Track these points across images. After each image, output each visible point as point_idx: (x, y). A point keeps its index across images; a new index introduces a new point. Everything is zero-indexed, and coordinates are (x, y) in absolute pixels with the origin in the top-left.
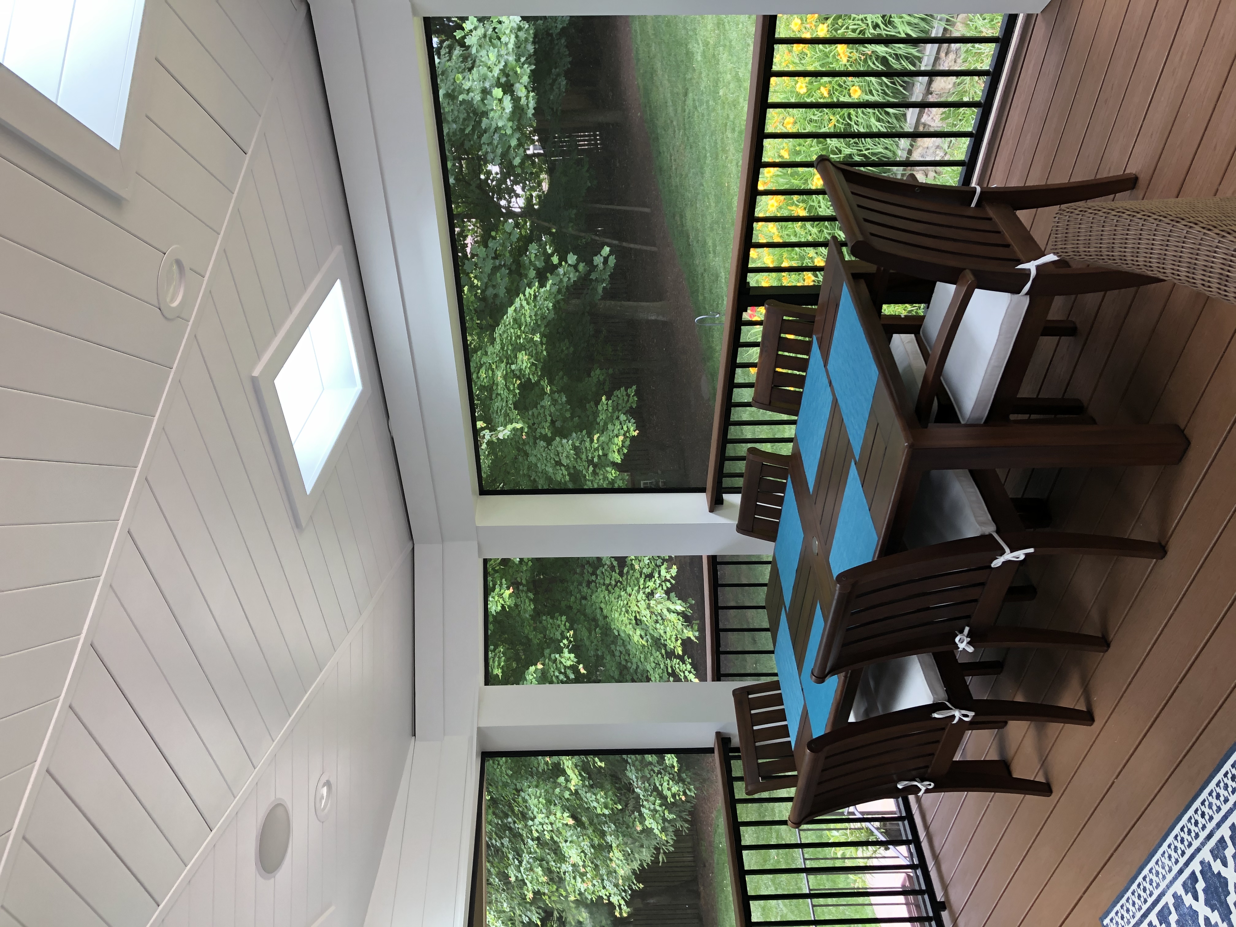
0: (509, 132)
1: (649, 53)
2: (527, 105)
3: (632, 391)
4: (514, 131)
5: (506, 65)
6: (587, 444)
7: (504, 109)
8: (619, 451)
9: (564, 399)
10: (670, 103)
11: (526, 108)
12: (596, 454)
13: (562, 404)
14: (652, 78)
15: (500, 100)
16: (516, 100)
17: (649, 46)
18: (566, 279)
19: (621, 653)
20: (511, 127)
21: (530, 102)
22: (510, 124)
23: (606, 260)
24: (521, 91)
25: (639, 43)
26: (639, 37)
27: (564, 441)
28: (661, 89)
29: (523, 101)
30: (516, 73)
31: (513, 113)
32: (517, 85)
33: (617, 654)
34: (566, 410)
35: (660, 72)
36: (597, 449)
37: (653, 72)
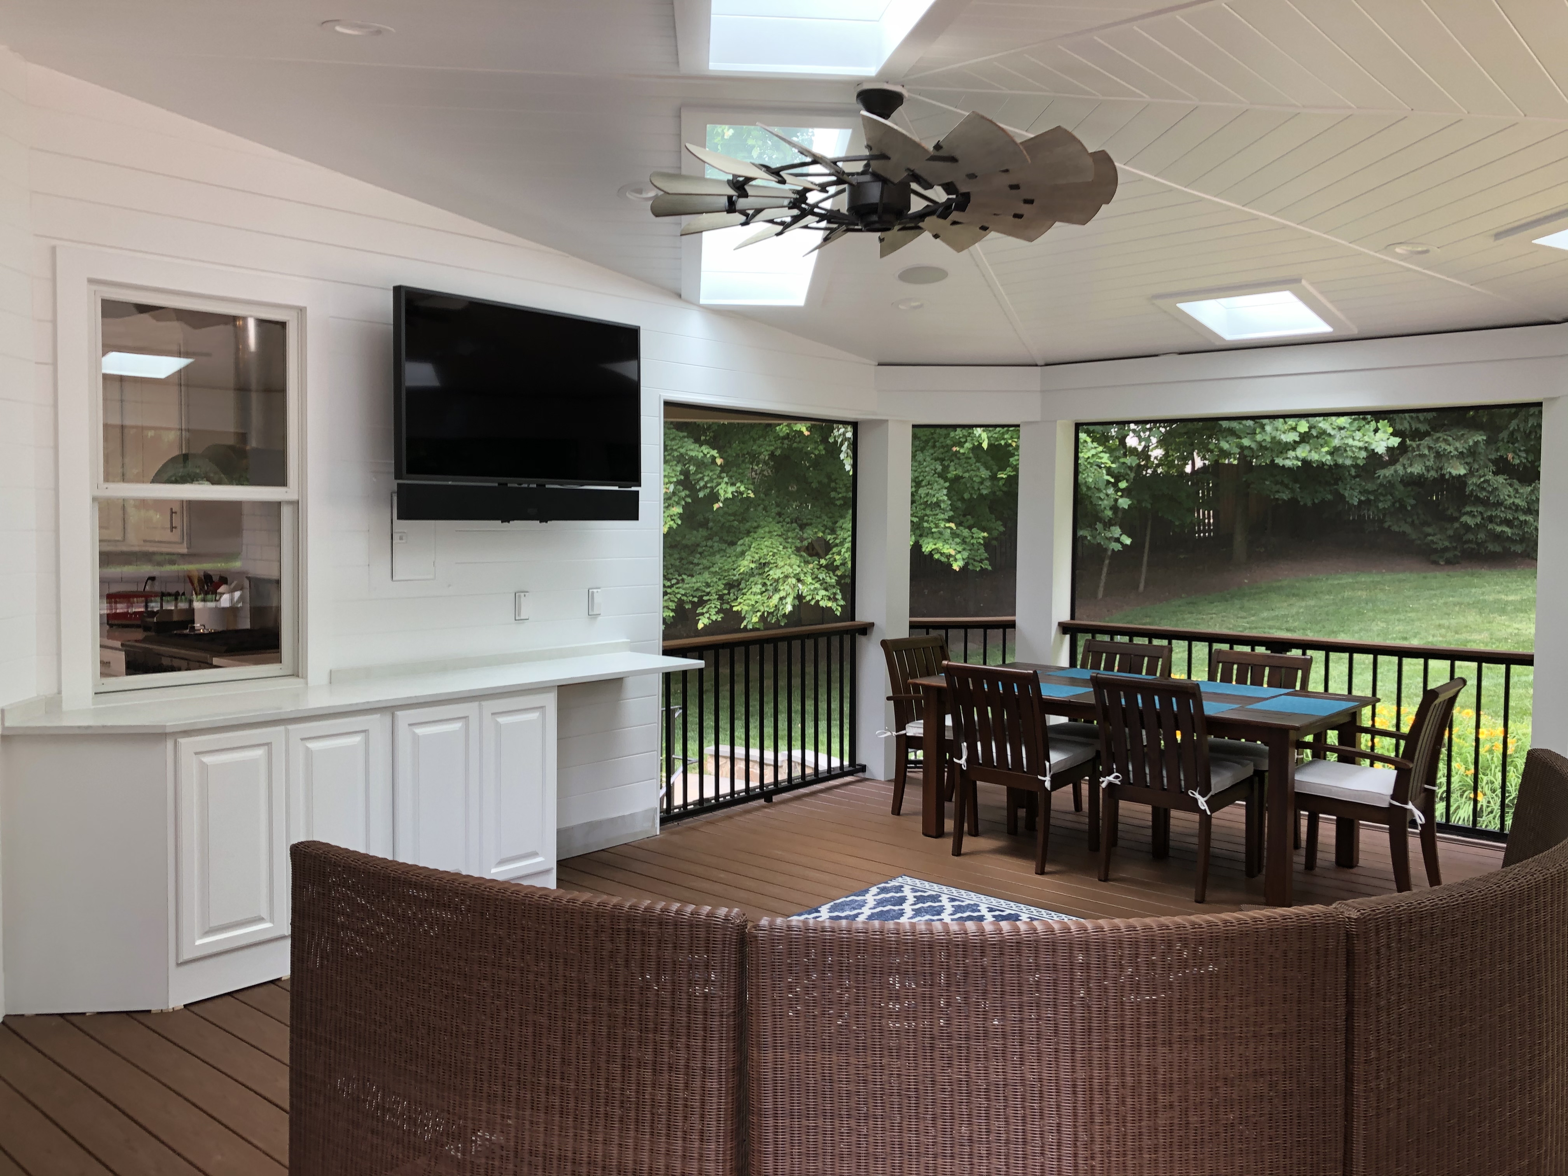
0: (1259, 437)
1: (1322, 592)
2: (1287, 458)
3: (986, 565)
4: (1259, 444)
5: (1330, 435)
6: (942, 516)
7: (1284, 433)
8: (936, 549)
9: (985, 492)
10: (1273, 614)
11: (1284, 456)
12: (932, 525)
13: (979, 489)
14: (1294, 595)
15: (1294, 429)
16: (1294, 445)
17: (1329, 592)
18: (1102, 496)
19: (712, 547)
20: (1264, 440)
21: (1290, 461)
22: (1268, 439)
23: (1117, 540)
24: (1302, 452)
25: (1330, 582)
26: (1336, 582)
27: (945, 492)
28: (1285, 604)
29: (1291, 454)
30: (1322, 446)
31: (1279, 442)
32: (1308, 448)
33: (709, 543)
34: (971, 494)
35: (1304, 604)
36: (937, 526)
37: (1303, 598)
